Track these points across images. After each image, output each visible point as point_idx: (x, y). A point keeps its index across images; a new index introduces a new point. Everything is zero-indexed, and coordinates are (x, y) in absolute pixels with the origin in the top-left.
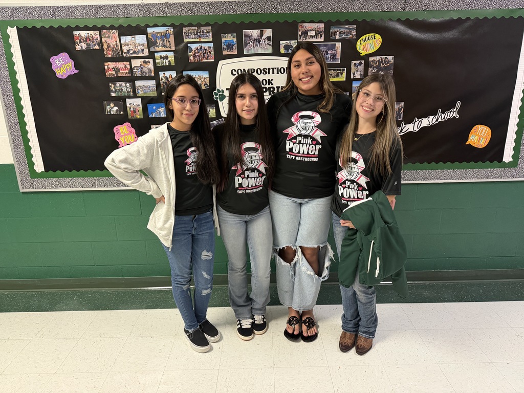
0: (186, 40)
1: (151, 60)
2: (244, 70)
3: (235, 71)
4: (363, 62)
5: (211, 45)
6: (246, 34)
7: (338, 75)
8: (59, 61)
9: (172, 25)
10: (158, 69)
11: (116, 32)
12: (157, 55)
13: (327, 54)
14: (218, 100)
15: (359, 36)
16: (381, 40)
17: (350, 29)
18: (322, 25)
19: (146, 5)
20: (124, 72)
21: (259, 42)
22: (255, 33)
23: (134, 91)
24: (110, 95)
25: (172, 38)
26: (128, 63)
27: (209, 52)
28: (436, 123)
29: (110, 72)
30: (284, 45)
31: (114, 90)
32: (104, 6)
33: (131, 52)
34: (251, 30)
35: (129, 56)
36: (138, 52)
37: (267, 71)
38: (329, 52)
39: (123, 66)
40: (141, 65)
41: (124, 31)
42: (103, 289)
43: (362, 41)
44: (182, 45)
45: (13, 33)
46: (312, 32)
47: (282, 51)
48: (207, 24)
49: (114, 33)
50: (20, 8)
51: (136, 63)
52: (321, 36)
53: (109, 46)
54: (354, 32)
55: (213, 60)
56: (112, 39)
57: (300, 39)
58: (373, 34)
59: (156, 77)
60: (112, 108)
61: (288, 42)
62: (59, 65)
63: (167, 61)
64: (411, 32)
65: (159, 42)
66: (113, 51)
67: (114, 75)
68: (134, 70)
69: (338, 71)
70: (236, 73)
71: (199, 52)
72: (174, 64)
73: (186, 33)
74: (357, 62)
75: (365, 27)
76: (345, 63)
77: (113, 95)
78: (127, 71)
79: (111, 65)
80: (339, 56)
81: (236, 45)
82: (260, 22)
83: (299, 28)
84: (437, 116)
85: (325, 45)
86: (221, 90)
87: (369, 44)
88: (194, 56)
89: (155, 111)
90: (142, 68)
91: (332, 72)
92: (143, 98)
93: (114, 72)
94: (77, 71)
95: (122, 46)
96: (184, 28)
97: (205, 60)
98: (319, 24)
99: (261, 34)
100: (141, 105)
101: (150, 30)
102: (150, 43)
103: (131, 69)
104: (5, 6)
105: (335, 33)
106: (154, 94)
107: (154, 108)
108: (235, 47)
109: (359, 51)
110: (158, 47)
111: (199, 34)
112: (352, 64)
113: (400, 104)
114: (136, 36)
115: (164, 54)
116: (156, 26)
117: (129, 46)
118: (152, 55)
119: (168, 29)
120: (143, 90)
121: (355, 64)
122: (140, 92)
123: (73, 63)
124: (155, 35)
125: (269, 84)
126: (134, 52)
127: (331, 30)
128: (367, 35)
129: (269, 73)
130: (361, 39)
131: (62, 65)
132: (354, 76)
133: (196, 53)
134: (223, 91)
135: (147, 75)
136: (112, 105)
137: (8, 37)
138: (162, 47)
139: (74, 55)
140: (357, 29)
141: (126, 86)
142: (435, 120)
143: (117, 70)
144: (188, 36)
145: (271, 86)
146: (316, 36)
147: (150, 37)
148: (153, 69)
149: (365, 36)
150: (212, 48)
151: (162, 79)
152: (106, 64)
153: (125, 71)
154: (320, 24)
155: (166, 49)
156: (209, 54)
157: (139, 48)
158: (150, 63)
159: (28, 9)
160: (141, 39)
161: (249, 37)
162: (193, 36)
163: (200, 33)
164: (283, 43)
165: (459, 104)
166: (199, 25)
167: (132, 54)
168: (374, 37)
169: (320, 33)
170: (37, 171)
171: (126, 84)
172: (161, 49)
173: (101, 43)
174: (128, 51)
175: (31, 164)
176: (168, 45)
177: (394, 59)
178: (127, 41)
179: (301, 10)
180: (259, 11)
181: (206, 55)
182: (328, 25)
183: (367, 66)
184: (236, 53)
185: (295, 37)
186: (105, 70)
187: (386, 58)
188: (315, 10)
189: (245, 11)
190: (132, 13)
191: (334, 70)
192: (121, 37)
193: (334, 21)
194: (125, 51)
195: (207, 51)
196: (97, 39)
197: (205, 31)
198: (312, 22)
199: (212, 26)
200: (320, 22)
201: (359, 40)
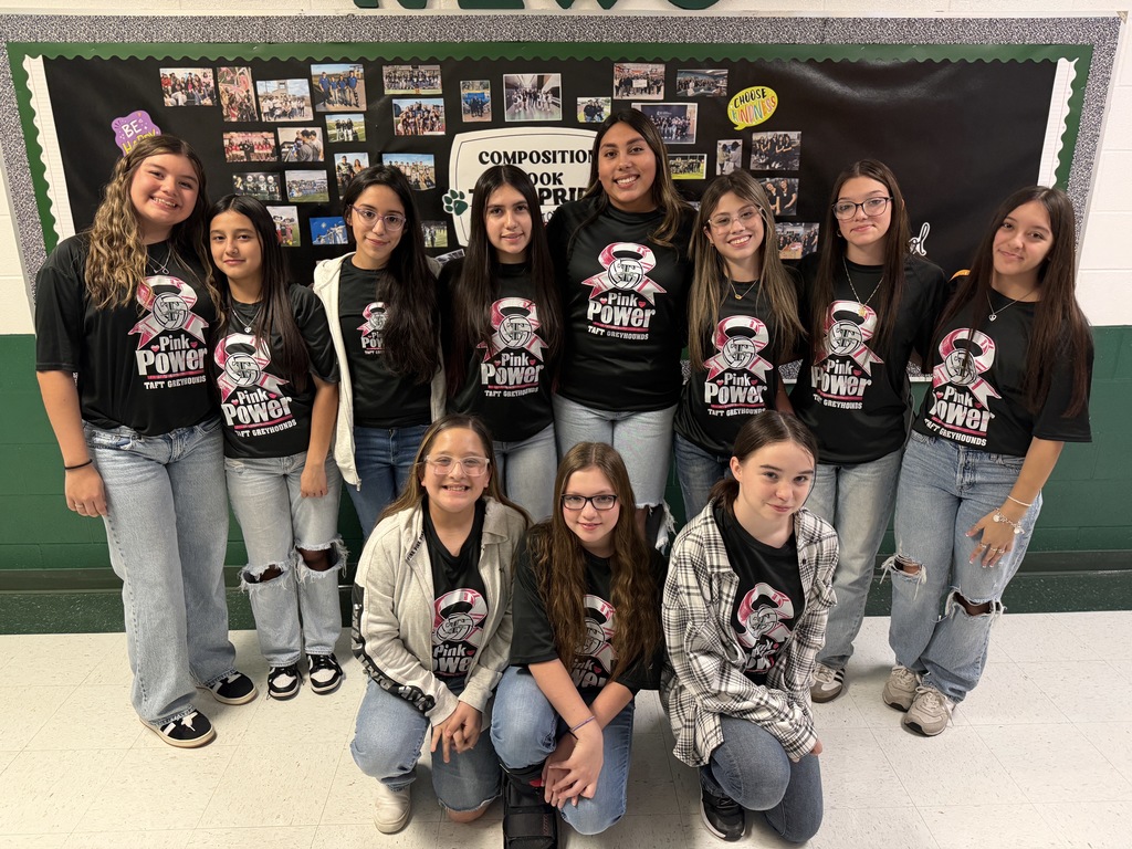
0: (388, 92)
1: (318, 130)
2: (505, 153)
3: (487, 154)
4: (740, 142)
5: (440, 102)
6: (510, 82)
7: (690, 168)
8: (131, 128)
9: (362, 61)
10: (332, 148)
11: (246, 72)
12: (331, 120)
13: (670, 125)
14: (453, 212)
15: (732, 91)
17: (715, 77)
18: (661, 69)
19: (309, 18)
20: (263, 153)
21: (535, 99)
22: (527, 80)
23: (283, 192)
25: (360, 87)
26: (272, 135)
27: (436, 116)
29: (234, 152)
30: (584, 105)
31: (241, 188)
32: (224, 18)
33: (278, 112)
34: (520, 75)
35: (272, 120)
36: (292, 113)
37: (551, 157)
38: (675, 122)
39: (261, 141)
40: (297, 139)
41: (265, 70)
43: (738, 101)
44: (382, 101)
45: (35, 68)
46: (640, 81)
47: (581, 117)
48: (432, 61)
49: (242, 73)
50: (50, 18)
51: (288, 135)
52: (659, 90)
53: (232, 99)
54: (723, 83)
55: (443, 133)
56: (238, 85)
57: (617, 93)
58: (760, 88)
59: (328, 166)
61: (593, 99)
62: (129, 136)
63: (350, 132)
64: (834, 86)
65: (335, 94)
66: (240, 109)
67: (242, 157)
68: (283, 150)
69: (691, 161)
70: (488, 159)
71: (414, 117)
72: (364, 140)
73: (389, 77)
74: (730, 142)
75: (745, 73)
76: (706, 145)
78: (270, 151)
79: (237, 138)
80: (693, 129)
81: (489, 104)
82: (537, 59)
83: (616, 73)
85: (667, 108)
86: (458, 192)
87: (753, 107)
88: (406, 124)
89: (324, 232)
90: (299, 146)
91: (679, 161)
92: (302, 208)
93: (242, 153)
95: (260, 99)
96: (384, 68)
97: (427, 133)
98: (654, 66)
99: (540, 83)
100: (296, 219)
101: (316, 70)
103: (278, 148)
104: (21, 13)
105: (686, 85)
106: (324, 198)
107: (324, 225)
108: (487, 107)
109: (733, 121)
111: (415, 80)
112: (720, 147)
113: (811, 227)
114: (289, 81)
115: (344, 119)
116: (328, 61)
117: (274, 101)
118: (319, 120)
119: (352, 69)
120: (300, 190)
121: (725, 147)
122: (296, 194)
124: (327, 80)
125: (554, 183)
126: (284, 114)
127: (678, 78)
128: (749, 90)
129: (555, 161)
130: (737, 96)
131: (135, 135)
132: (722, 171)
133: (409, 117)
134: (462, 196)
135: (310, 159)
137: (26, 76)
138: (341, 103)
139: (161, 117)
140: (730, 78)
141: (266, 181)
143: (249, 149)
144: (393, 84)
145: (558, 186)
146: (648, 89)
147: (317, 83)
148: (322, 148)
150: (442, 109)
151: (339, 168)
152: (226, 136)
153: (265, 151)
154: (658, 66)
155: (348, 108)
156: (434, 119)
157: (295, 105)
158: (315, 135)
159: (67, 20)
160: (298, 87)
161: (516, 88)
162: (403, 83)
163: (417, 77)
164: (583, 101)
165: (926, 228)
166: (415, 63)
167: (279, 116)
169: (656, 82)
171: (266, 176)
172: (338, 107)
173: (215, 94)
174: (272, 111)
176: (353, 101)
177: (802, 137)
178: (270, 91)
179: (619, 36)
180: (536, 36)
181: (429, 122)
182: (673, 68)
183: (748, 150)
184: (490, 119)
185: (606, 90)
186: (224, 148)
187: (786, 135)
188: (646, 36)
189: (508, 36)
190: (281, 36)
191: (683, 158)
192: (258, 83)
193: (683, 60)
194: (266, 110)
195: (432, 114)
196: (208, 85)
197: (428, 75)
198: (641, 61)
199: (442, 64)
200: (657, 61)
201: (733, 100)
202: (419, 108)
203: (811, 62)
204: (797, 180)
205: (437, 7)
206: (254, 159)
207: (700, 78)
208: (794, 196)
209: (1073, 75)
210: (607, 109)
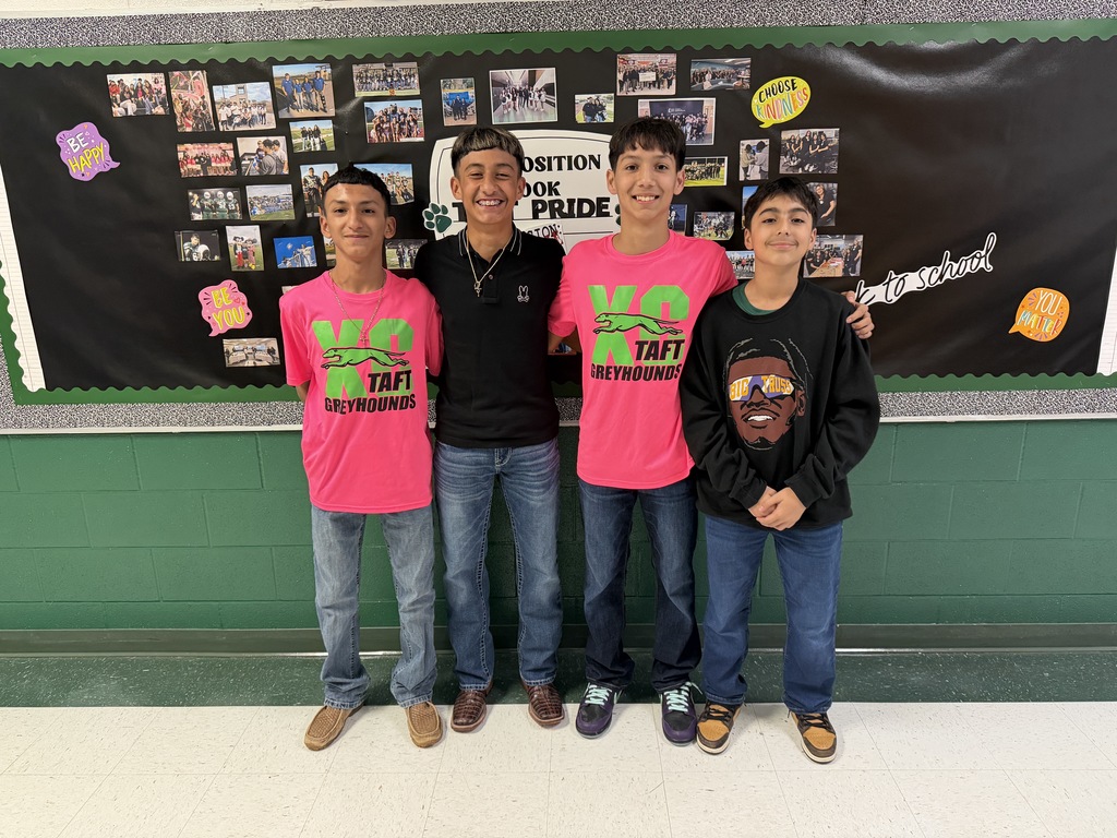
0: (360, 94)
1: (282, 140)
4: (766, 141)
5: (418, 104)
6: (498, 79)
7: (709, 173)
8: (77, 141)
9: (329, 60)
10: (297, 159)
11: (201, 76)
12: (295, 128)
14: (435, 229)
15: (756, 83)
16: (808, 92)
17: (736, 67)
18: (672, 59)
19: (269, 13)
20: (221, 167)
21: (526, 98)
22: (517, 77)
23: (245, 210)
24: (190, 217)
25: (328, 90)
26: (231, 146)
27: (414, 120)
28: (939, 282)
29: (190, 166)
30: (583, 104)
31: (198, 206)
32: (175, 17)
33: (237, 120)
34: (508, 71)
35: (231, 129)
36: (252, 121)
37: (546, 163)
38: (689, 120)
39: (219, 153)
40: (259, 150)
41: (221, 73)
42: (179, 656)
43: (764, 96)
44: (353, 104)
46: (647, 74)
48: (408, 58)
49: (197, 77)
51: (248, 145)
52: (670, 84)
53: (186, 108)
54: (745, 74)
55: (422, 139)
56: (192, 92)
57: (621, 89)
58: (790, 78)
59: (293, 178)
60: (195, 247)
61: (594, 96)
62: (75, 151)
63: (317, 140)
64: (879, 74)
65: (300, 97)
66: (195, 118)
67: (198, 172)
68: (243, 163)
69: (709, 165)
71: (389, 121)
72: (333, 149)
73: (359, 77)
74: (754, 143)
75: (772, 62)
76: (726, 146)
77: (197, 217)
78: (229, 165)
79: (193, 150)
80: (710, 128)
81: (474, 104)
82: (527, 52)
83: (619, 65)
84: (940, 268)
85: (680, 104)
86: (440, 206)
87: (782, 101)
88: (379, 129)
89: (291, 253)
90: (261, 157)
91: (695, 165)
92: (264, 226)
93: (198, 167)
94: (116, 165)
95: (217, 106)
96: (354, 67)
97: (404, 139)
98: (664, 56)
99: (532, 80)
100: (259, 240)
101: (278, 71)
102: (279, 101)
103: (237, 160)
105: (702, 76)
106: (289, 215)
107: (289, 246)
108: (472, 109)
109: (758, 118)
110: (297, 108)
111: (389, 80)
112: (743, 148)
113: (853, 239)
114: (247, 84)
115: (310, 125)
116: (291, 61)
117: (233, 107)
118: (283, 127)
119: (318, 69)
120: (263, 207)
121: (749, 148)
122: (258, 212)
123: (107, 146)
124: (290, 82)
125: (550, 194)
126: (244, 122)
127: (693, 70)
128: (776, 81)
129: (550, 169)
130: (762, 89)
131: (82, 150)
132: (746, 176)
133: (383, 122)
134: (445, 210)
135: (274, 173)
136: (194, 240)
138: (307, 108)
139: (110, 129)
140: (753, 68)
141: (225, 197)
142: (935, 276)
143: (205, 162)
144: (365, 85)
145: (554, 197)
146: (657, 83)
147: (279, 87)
148: (286, 159)
149: (771, 83)
150: (420, 112)
151: (306, 181)
152: (180, 148)
153: (223, 165)
154: (668, 56)
155: (315, 114)
156: (412, 124)
157: (255, 111)
158: (278, 145)
159: (5, 24)
160: (258, 91)
161: (504, 86)
162: (376, 84)
163: (392, 76)
165: (992, 240)
166: (389, 60)
167: (238, 125)
168: (793, 84)
169: (666, 75)
170: (30, 388)
171: (225, 193)
173: (168, 101)
174: (231, 119)
175: (16, 373)
176: (320, 106)
177: (841, 135)
178: (227, 97)
179: (623, 24)
180: (526, 25)
181: (405, 127)
182: (686, 57)
183: (777, 151)
185: (608, 86)
186: (179, 162)
187: (821, 133)
188: (654, 23)
189: (494, 26)
190: (239, 32)
191: (700, 162)
192: (214, 88)
193: (698, 48)
194: (224, 118)
195: (408, 118)
196: (160, 92)
197: (403, 73)
198: (648, 50)
199: (420, 61)
200: (667, 50)
201: (758, 93)
204: (836, 185)
206: (211, 173)
208: (833, 204)
210: (610, 108)
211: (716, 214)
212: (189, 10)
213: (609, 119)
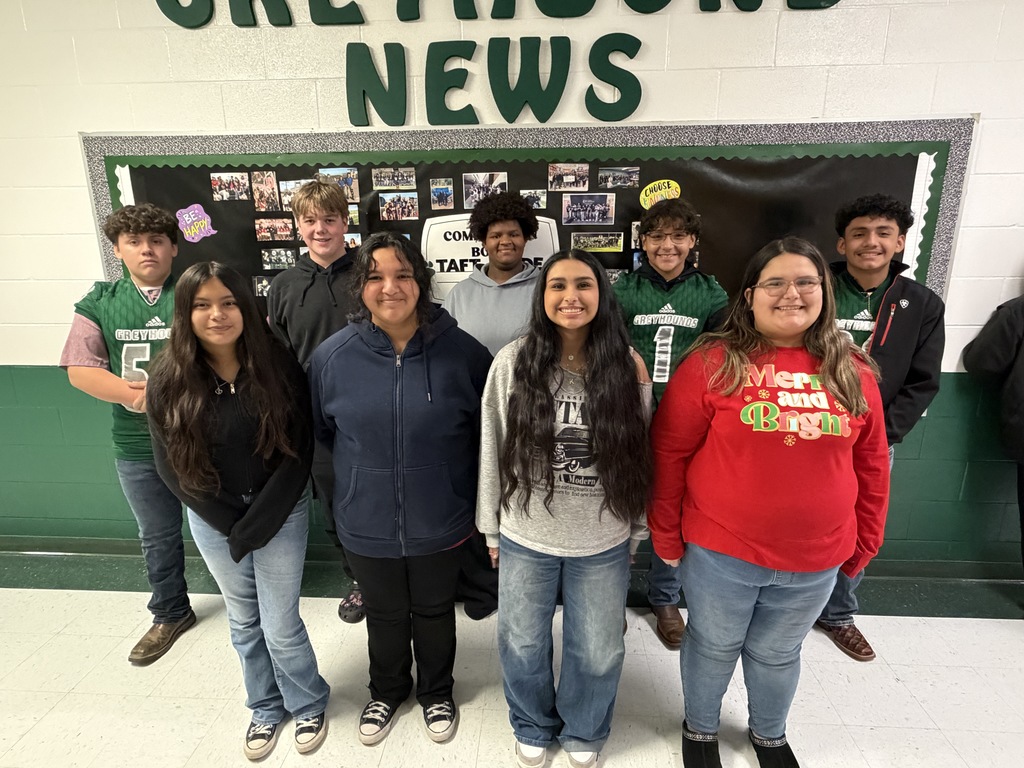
0: (376, 188)
2: (464, 233)
3: (450, 234)
5: (415, 195)
6: (468, 179)
7: (610, 243)
8: (190, 216)
9: (357, 165)
11: (271, 176)
13: (594, 210)
15: (643, 183)
17: (629, 173)
18: (586, 167)
19: (318, 135)
20: (284, 235)
22: (481, 178)
24: (262, 267)
25: (355, 185)
26: (290, 221)
27: (412, 206)
29: (263, 234)
31: (268, 260)
32: (256, 136)
34: (475, 174)
38: (597, 208)
39: (283, 225)
41: (285, 173)
43: (648, 191)
44: (372, 194)
45: (123, 174)
46: (569, 177)
48: (409, 165)
49: (269, 176)
50: (134, 138)
52: (584, 183)
53: (261, 195)
54: (636, 178)
55: (417, 218)
56: (266, 185)
57: (551, 186)
58: (666, 181)
60: (265, 287)
61: (533, 191)
62: (188, 223)
64: (727, 178)
66: (267, 202)
67: (269, 237)
69: (610, 238)
70: (451, 237)
71: (395, 206)
72: (358, 223)
73: (376, 177)
75: (654, 169)
76: (622, 226)
77: (267, 267)
78: (289, 233)
79: (265, 223)
80: (612, 213)
81: (452, 196)
82: (488, 162)
83: (550, 171)
85: (591, 197)
87: (661, 196)
88: (389, 212)
91: (601, 238)
93: (269, 235)
94: (215, 232)
95: (282, 195)
96: (373, 170)
97: (405, 218)
98: (580, 165)
99: (491, 180)
101: (322, 172)
104: (114, 135)
105: (606, 179)
108: (451, 198)
109: (643, 206)
111: (396, 179)
112: (633, 227)
116: (331, 166)
119: (349, 171)
121: (638, 227)
123: (209, 220)
127: (600, 174)
128: (657, 183)
130: (647, 187)
131: (193, 222)
132: (636, 245)
133: (391, 207)
134: (431, 265)
136: (265, 282)
137: (116, 180)
139: (211, 208)
140: (641, 174)
141: (286, 255)
143: (273, 231)
144: (380, 182)
146: (576, 183)
150: (416, 200)
152: (257, 222)
153: (285, 233)
154: (583, 165)
156: (410, 208)
159: (145, 139)
161: (473, 184)
162: (387, 181)
163: (398, 177)
166: (396, 166)
169: (582, 178)
171: (286, 252)
173: (250, 190)
176: (350, 195)
178: (289, 189)
179: (553, 144)
180: (488, 144)
181: (406, 210)
182: (596, 165)
184: (452, 207)
185: (543, 184)
186: (256, 231)
188: (574, 143)
189: (466, 145)
190: (297, 147)
191: (604, 235)
192: (281, 183)
193: (603, 160)
194: (286, 203)
195: (408, 204)
196: (244, 185)
197: (405, 175)
198: (570, 161)
199: (416, 167)
200: (583, 161)
201: (644, 190)
202: (399, 200)
203: (708, 160)
204: (698, 253)
205: (413, 124)
206: (277, 239)
207: (617, 174)
208: (696, 265)
209: (933, 166)
210: (544, 199)
211: (616, 271)
212: (265, 132)
213: (543, 206)
